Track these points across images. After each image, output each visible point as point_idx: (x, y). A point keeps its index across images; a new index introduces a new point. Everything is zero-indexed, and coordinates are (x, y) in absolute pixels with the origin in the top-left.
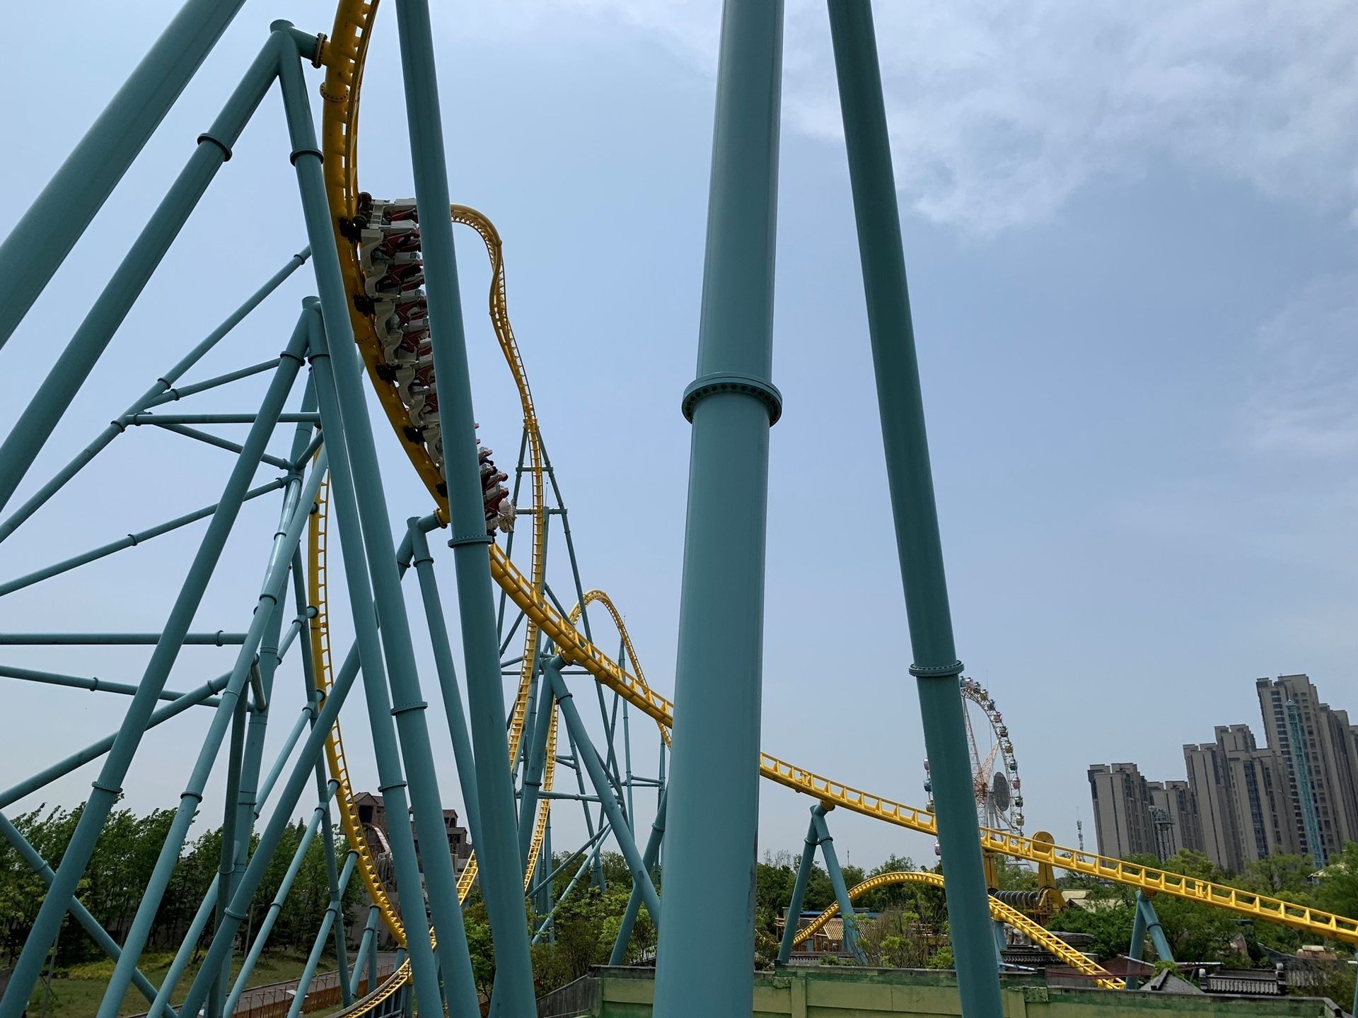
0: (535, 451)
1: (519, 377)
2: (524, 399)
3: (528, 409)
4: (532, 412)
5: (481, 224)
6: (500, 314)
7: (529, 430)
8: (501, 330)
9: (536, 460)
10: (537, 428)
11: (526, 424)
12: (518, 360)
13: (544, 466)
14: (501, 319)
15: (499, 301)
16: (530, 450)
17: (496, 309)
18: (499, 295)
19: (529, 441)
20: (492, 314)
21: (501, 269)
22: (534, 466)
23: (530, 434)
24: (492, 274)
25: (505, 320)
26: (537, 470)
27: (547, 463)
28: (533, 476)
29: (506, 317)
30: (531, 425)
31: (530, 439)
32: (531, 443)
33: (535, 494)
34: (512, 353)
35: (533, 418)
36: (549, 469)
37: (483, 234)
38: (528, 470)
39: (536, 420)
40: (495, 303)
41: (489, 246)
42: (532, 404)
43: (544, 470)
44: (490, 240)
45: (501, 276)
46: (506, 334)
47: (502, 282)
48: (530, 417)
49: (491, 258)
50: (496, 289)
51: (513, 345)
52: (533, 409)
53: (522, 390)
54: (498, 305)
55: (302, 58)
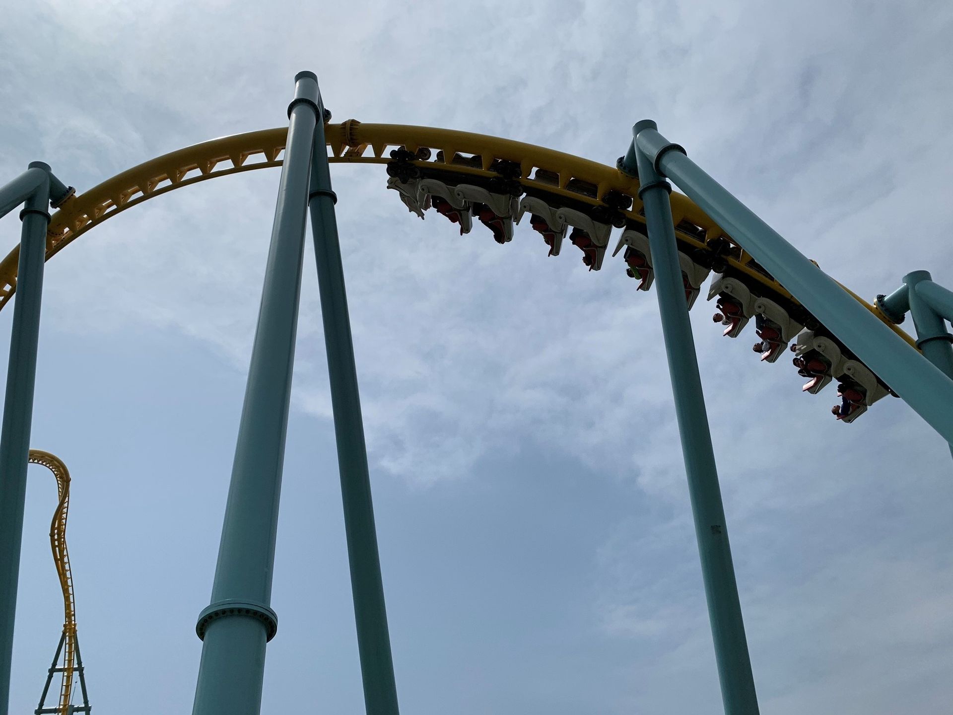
0: (70, 653)
1: (66, 587)
2: (67, 607)
3: (69, 615)
4: (73, 618)
5: (55, 465)
6: (59, 534)
7: (67, 634)
8: (57, 548)
9: (69, 661)
10: (75, 632)
11: (65, 629)
12: (68, 573)
13: (76, 666)
14: (59, 540)
15: (60, 524)
16: (65, 652)
17: (56, 531)
20: (52, 535)
22: (66, 667)
23: (67, 637)
25: (63, 540)
26: (69, 670)
27: (80, 663)
28: (63, 676)
29: (64, 538)
30: (70, 629)
31: (67, 642)
32: (67, 645)
35: (73, 622)
36: (80, 669)
37: (56, 472)
38: (60, 670)
39: (75, 625)
40: (56, 526)
41: (59, 482)
42: (74, 611)
43: (75, 670)
44: (60, 478)
45: (66, 505)
46: (61, 552)
47: (65, 510)
48: (70, 622)
49: (59, 491)
50: (59, 516)
51: (66, 560)
52: (74, 615)
53: (67, 598)
54: (59, 528)
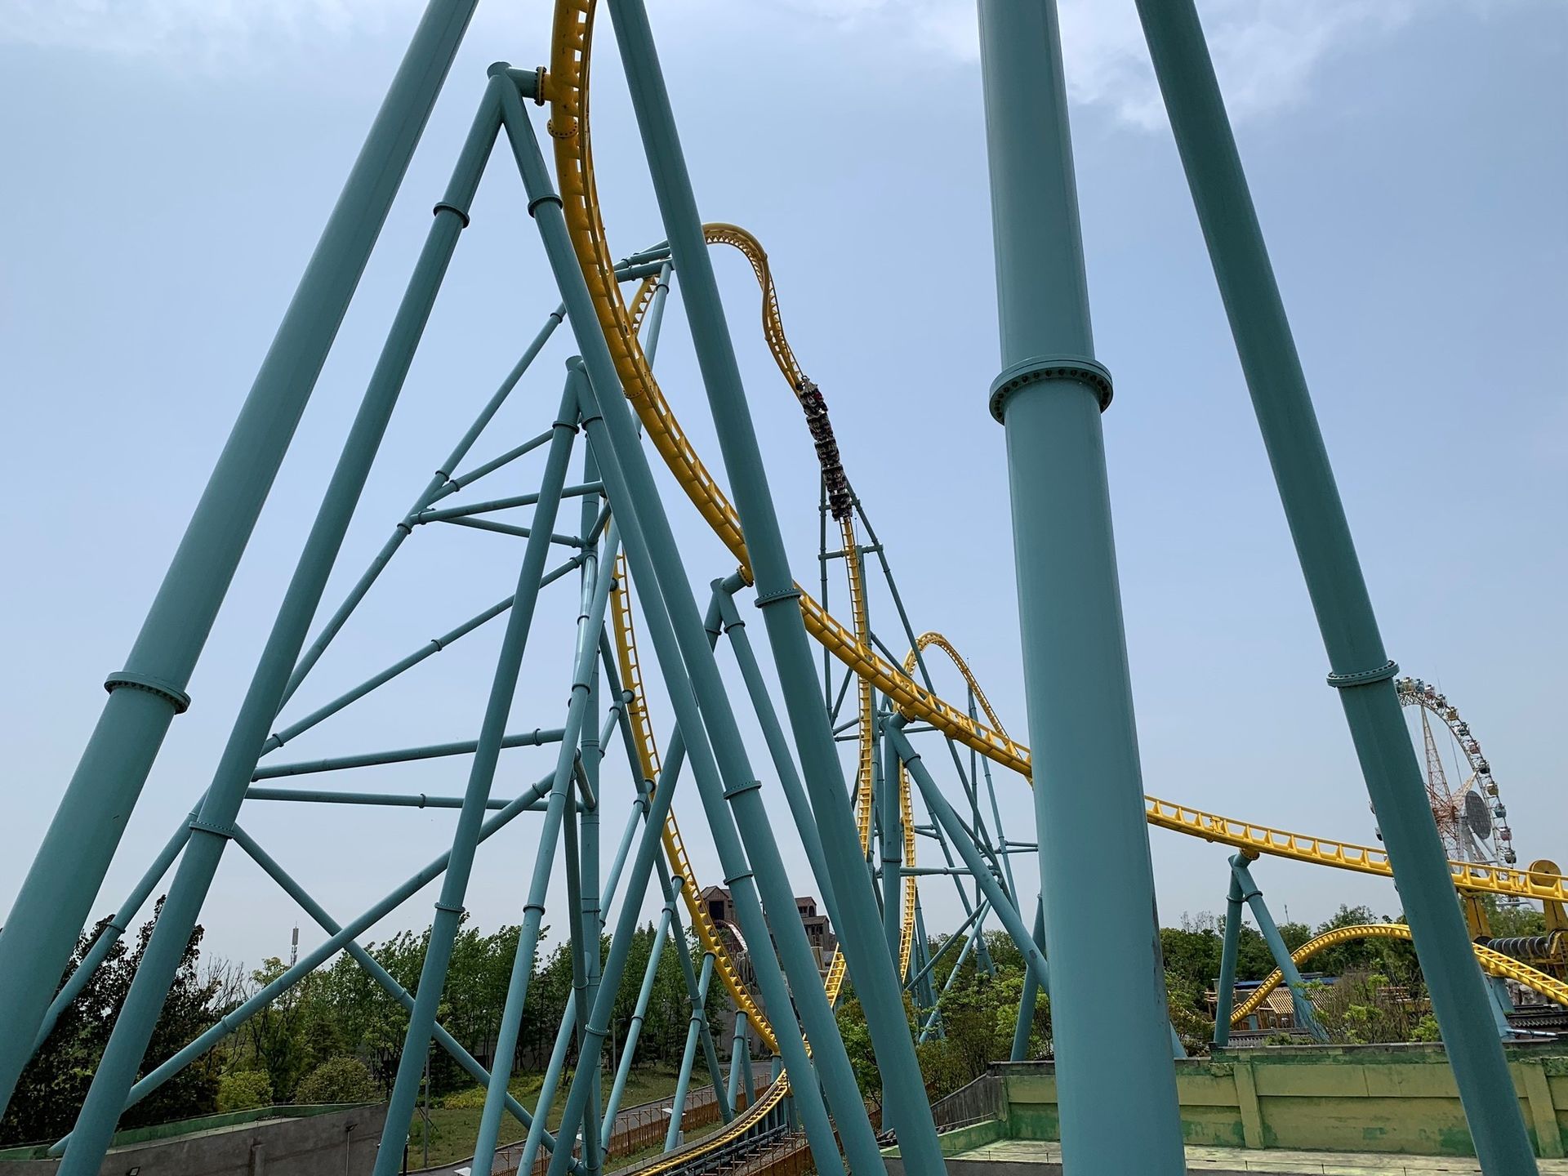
5: (740, 239)
6: (777, 337)
8: (780, 355)
14: (779, 343)
15: (773, 323)
17: (771, 332)
18: (772, 315)
20: (769, 339)
21: (771, 286)
24: (762, 294)
25: (783, 342)
29: (784, 340)
33: (844, 534)
34: (796, 379)
37: (745, 250)
40: (770, 326)
41: (754, 263)
44: (753, 256)
45: (772, 293)
46: (787, 359)
47: (773, 301)
49: (758, 276)
50: (768, 310)
54: (774, 328)
55: (524, 98)
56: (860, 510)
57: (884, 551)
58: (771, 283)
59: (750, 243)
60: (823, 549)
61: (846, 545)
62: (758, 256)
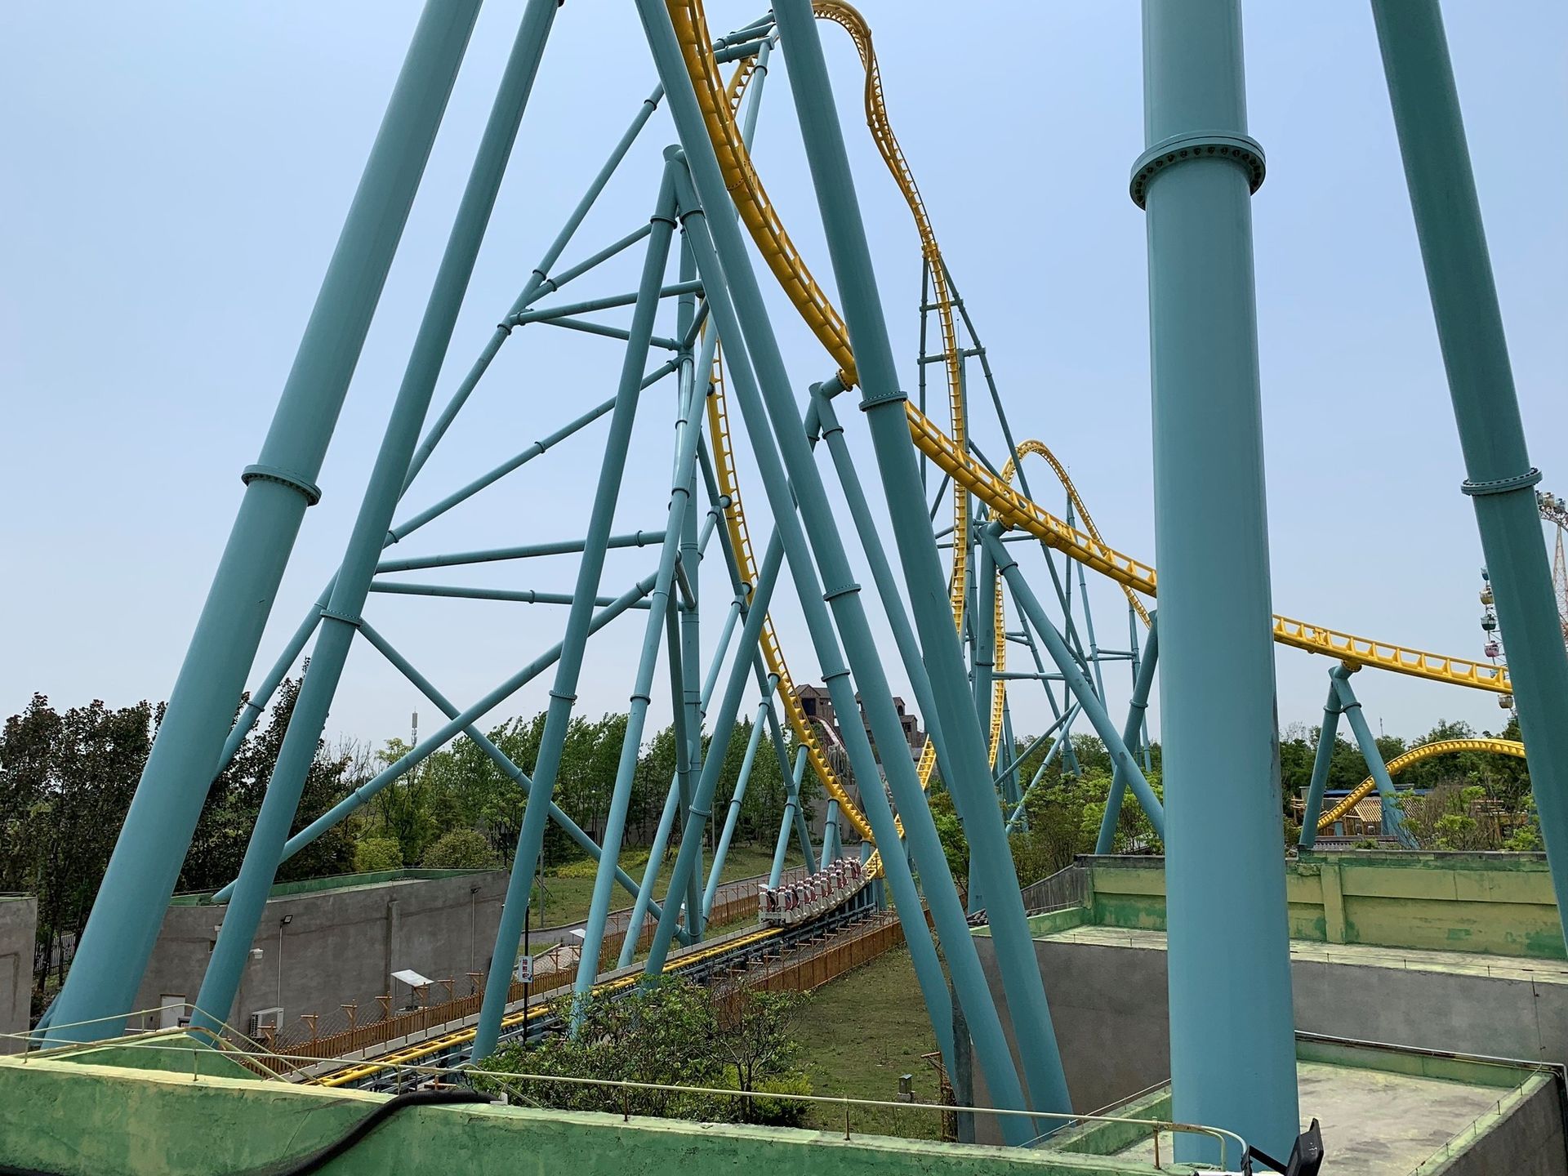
0: (940, 283)
1: (910, 195)
2: (920, 222)
3: (925, 233)
4: (931, 235)
5: (844, 14)
6: (879, 121)
7: (930, 259)
8: (883, 142)
9: (942, 294)
10: (938, 255)
11: (925, 253)
12: (907, 175)
13: (952, 299)
14: (882, 126)
15: (877, 106)
16: (934, 283)
17: (874, 117)
18: (875, 98)
19: (931, 273)
20: (871, 125)
21: (874, 66)
22: (940, 302)
23: (931, 263)
24: (865, 74)
25: (886, 127)
26: (944, 306)
27: (956, 295)
28: (940, 314)
29: (888, 125)
30: (931, 252)
31: (933, 269)
32: (934, 274)
33: (945, 335)
34: (899, 168)
35: (933, 242)
36: (959, 303)
37: (847, 26)
38: (933, 307)
39: (936, 245)
40: (872, 109)
41: (857, 40)
42: (930, 226)
43: (953, 304)
44: (857, 32)
45: (875, 74)
46: (890, 146)
47: (877, 82)
48: (929, 242)
49: (861, 55)
50: (871, 92)
51: (899, 156)
52: (931, 232)
53: (916, 211)
54: (877, 112)
56: (962, 311)
57: (986, 354)
58: (874, 61)
59: (853, 18)
60: (922, 352)
61: (947, 348)
62: (862, 33)
